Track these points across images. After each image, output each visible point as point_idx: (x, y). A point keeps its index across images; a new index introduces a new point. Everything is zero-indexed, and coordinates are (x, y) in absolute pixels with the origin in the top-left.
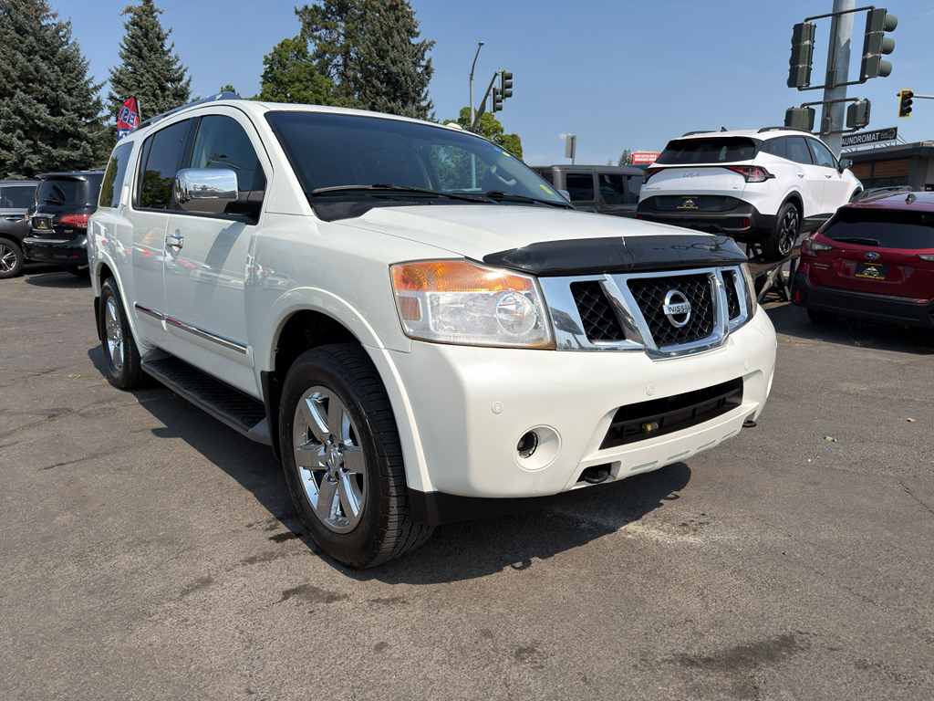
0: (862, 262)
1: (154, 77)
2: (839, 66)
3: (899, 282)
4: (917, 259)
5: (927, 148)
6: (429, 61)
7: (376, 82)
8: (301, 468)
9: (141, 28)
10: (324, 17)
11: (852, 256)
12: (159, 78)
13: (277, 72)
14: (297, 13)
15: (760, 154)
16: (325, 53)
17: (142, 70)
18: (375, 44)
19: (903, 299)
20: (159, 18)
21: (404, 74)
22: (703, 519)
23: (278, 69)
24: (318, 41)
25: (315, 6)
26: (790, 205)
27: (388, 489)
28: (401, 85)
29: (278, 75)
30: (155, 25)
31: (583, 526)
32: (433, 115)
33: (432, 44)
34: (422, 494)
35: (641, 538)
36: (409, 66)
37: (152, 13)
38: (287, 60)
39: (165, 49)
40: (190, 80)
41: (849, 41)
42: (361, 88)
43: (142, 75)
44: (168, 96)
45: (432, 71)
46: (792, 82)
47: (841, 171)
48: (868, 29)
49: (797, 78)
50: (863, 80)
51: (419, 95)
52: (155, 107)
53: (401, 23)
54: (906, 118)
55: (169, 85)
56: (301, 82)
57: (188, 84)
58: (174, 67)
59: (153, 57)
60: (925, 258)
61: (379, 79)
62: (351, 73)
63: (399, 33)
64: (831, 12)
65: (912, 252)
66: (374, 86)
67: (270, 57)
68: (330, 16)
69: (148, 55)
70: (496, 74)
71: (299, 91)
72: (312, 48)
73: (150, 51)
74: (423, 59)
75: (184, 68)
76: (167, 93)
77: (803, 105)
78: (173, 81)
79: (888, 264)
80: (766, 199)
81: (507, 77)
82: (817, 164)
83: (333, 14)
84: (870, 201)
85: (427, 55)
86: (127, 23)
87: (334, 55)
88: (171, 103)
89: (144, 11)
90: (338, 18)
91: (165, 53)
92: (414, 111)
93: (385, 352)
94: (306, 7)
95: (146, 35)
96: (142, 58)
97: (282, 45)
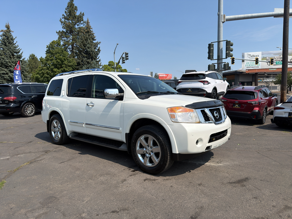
0: (234, 104)
1: (10, 51)
2: (220, 54)
3: (243, 108)
4: (247, 102)
5: (238, 72)
6: (99, 48)
7: (83, 53)
8: (138, 154)
9: (6, 36)
10: (66, 34)
11: (231, 102)
12: (12, 52)
13: (51, 50)
14: (57, 33)
15: (207, 78)
16: (66, 45)
17: (6, 50)
18: (82, 42)
19: (245, 112)
20: (12, 34)
21: (91, 51)
22: (221, 161)
23: (51, 49)
24: (64, 41)
25: (63, 31)
26: (214, 90)
27: (168, 154)
28: (91, 55)
29: (52, 51)
30: (11, 36)
31: (197, 164)
32: (101, 63)
33: (100, 43)
34: (176, 154)
35: (210, 165)
36: (93, 49)
37: (10, 32)
38: (54, 47)
39: (14, 43)
40: (22, 53)
41: (222, 48)
42: (78, 55)
43: (6, 51)
44: (15, 57)
45: (100, 51)
46: (209, 58)
47: (224, 81)
48: (227, 45)
49: (210, 57)
50: (226, 58)
51: (96, 57)
52: (10, 61)
53: (90, 36)
54: (233, 64)
55: (15, 54)
56: (59, 53)
57: (22, 54)
58: (17, 49)
59: (10, 45)
60: (249, 102)
61: (84, 53)
62: (74, 51)
63: (90, 39)
64: (217, 41)
65: (246, 101)
66: (82, 55)
67: (49, 46)
68: (67, 34)
69: (8, 45)
70: (124, 53)
71: (58, 56)
72: (62, 43)
73: (9, 44)
74: (97, 47)
75: (20, 49)
76: (14, 57)
77: (212, 64)
78: (16, 53)
79: (240, 104)
80: (209, 89)
81: (127, 54)
82: (219, 79)
83: (68, 33)
84: (234, 88)
85: (99, 46)
86: (1, 35)
87: (69, 45)
88: (16, 60)
89: (7, 31)
90: (70, 34)
91: (14, 44)
92: (95, 62)
93: (168, 125)
94: (60, 31)
95: (8, 39)
96: (6, 46)
97: (53, 42)
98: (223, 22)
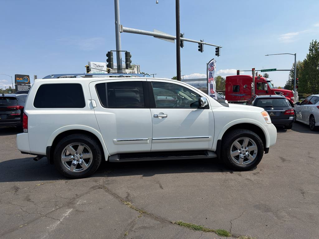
8: (232, 157)
64: (116, 50)
93: (264, 126)
98: (121, 32)
